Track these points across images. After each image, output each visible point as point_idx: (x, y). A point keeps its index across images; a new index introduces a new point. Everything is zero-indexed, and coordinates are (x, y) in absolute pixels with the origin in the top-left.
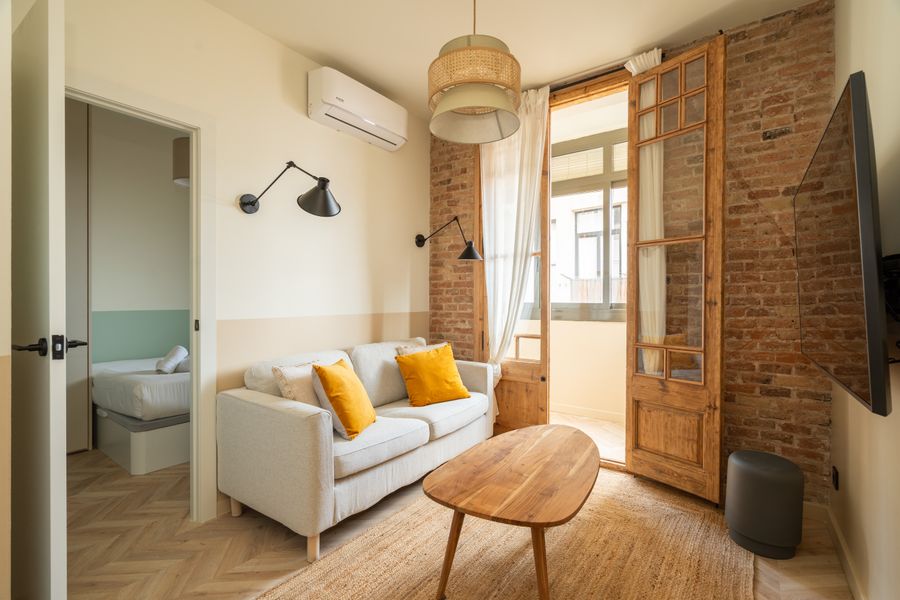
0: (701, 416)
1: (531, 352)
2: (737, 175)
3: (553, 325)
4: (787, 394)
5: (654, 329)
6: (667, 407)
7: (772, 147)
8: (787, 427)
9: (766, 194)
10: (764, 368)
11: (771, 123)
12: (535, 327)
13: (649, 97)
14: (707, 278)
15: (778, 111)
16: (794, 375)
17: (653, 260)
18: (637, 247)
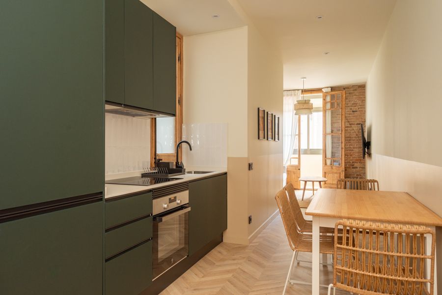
0: (340, 174)
1: (295, 162)
2: (347, 119)
3: (301, 156)
4: (357, 168)
5: (329, 155)
6: (333, 173)
7: (354, 114)
8: (357, 175)
9: (353, 124)
10: (352, 162)
11: (354, 109)
12: (297, 156)
13: (328, 99)
14: (342, 143)
15: (355, 106)
16: (358, 164)
17: (329, 138)
18: (325, 135)
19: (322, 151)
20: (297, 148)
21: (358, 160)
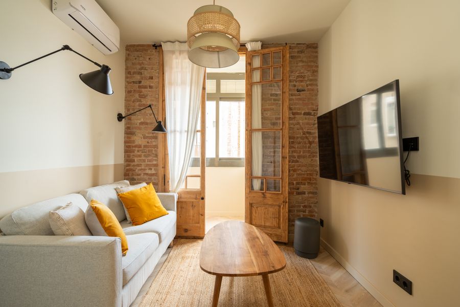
0: (280, 206)
1: (195, 185)
4: (304, 193)
5: (258, 170)
6: (265, 204)
7: (300, 95)
8: (305, 206)
9: (298, 114)
10: (297, 183)
11: (300, 85)
12: (197, 170)
13: (257, 63)
14: (283, 147)
15: (302, 81)
16: (306, 186)
17: (258, 138)
18: (250, 131)
19: (244, 162)
20: (199, 156)
21: (305, 179)
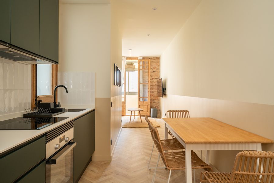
0: (148, 106)
2: (151, 77)
3: (126, 96)
4: (155, 102)
5: (141, 95)
6: (143, 105)
7: (154, 73)
8: (156, 106)
9: (153, 78)
10: (153, 99)
11: (154, 70)
13: (141, 63)
14: (148, 88)
15: (155, 69)
16: (156, 100)
17: (141, 86)
18: (139, 84)
19: (137, 93)
20: (124, 91)
21: (156, 98)
